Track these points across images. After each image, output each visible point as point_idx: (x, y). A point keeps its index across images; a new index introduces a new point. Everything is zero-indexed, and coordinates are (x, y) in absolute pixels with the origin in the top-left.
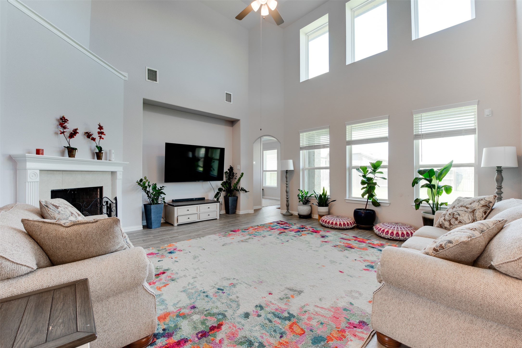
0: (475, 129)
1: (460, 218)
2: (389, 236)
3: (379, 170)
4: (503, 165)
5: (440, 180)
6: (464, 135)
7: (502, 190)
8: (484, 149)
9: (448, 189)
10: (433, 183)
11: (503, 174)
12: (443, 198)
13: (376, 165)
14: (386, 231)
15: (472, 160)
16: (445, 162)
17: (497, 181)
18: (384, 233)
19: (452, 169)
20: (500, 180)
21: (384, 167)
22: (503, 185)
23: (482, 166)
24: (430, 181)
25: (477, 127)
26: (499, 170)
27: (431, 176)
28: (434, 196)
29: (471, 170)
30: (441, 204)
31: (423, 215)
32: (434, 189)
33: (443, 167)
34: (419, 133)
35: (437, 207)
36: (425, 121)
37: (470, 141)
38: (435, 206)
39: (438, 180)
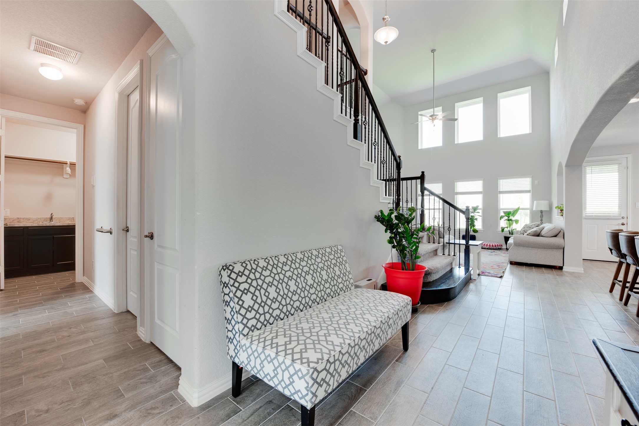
0: (530, 190)
1: (525, 232)
2: (488, 247)
3: (478, 211)
4: (543, 209)
5: (513, 217)
6: (525, 193)
7: (543, 221)
8: (535, 202)
9: (517, 221)
10: (510, 218)
11: (543, 213)
12: (514, 226)
13: (475, 208)
14: (486, 244)
15: (528, 206)
16: (517, 207)
17: (540, 217)
18: (485, 246)
19: (520, 211)
20: (542, 216)
21: (480, 209)
22: (543, 219)
23: (534, 209)
24: (509, 217)
25: (531, 189)
26: (542, 212)
27: (509, 214)
28: (510, 225)
29: (528, 211)
30: (514, 230)
31: (505, 236)
32: (510, 221)
33: (515, 210)
34: (501, 190)
35: (512, 232)
36: (504, 184)
37: (528, 196)
38: (511, 231)
39: (512, 217)
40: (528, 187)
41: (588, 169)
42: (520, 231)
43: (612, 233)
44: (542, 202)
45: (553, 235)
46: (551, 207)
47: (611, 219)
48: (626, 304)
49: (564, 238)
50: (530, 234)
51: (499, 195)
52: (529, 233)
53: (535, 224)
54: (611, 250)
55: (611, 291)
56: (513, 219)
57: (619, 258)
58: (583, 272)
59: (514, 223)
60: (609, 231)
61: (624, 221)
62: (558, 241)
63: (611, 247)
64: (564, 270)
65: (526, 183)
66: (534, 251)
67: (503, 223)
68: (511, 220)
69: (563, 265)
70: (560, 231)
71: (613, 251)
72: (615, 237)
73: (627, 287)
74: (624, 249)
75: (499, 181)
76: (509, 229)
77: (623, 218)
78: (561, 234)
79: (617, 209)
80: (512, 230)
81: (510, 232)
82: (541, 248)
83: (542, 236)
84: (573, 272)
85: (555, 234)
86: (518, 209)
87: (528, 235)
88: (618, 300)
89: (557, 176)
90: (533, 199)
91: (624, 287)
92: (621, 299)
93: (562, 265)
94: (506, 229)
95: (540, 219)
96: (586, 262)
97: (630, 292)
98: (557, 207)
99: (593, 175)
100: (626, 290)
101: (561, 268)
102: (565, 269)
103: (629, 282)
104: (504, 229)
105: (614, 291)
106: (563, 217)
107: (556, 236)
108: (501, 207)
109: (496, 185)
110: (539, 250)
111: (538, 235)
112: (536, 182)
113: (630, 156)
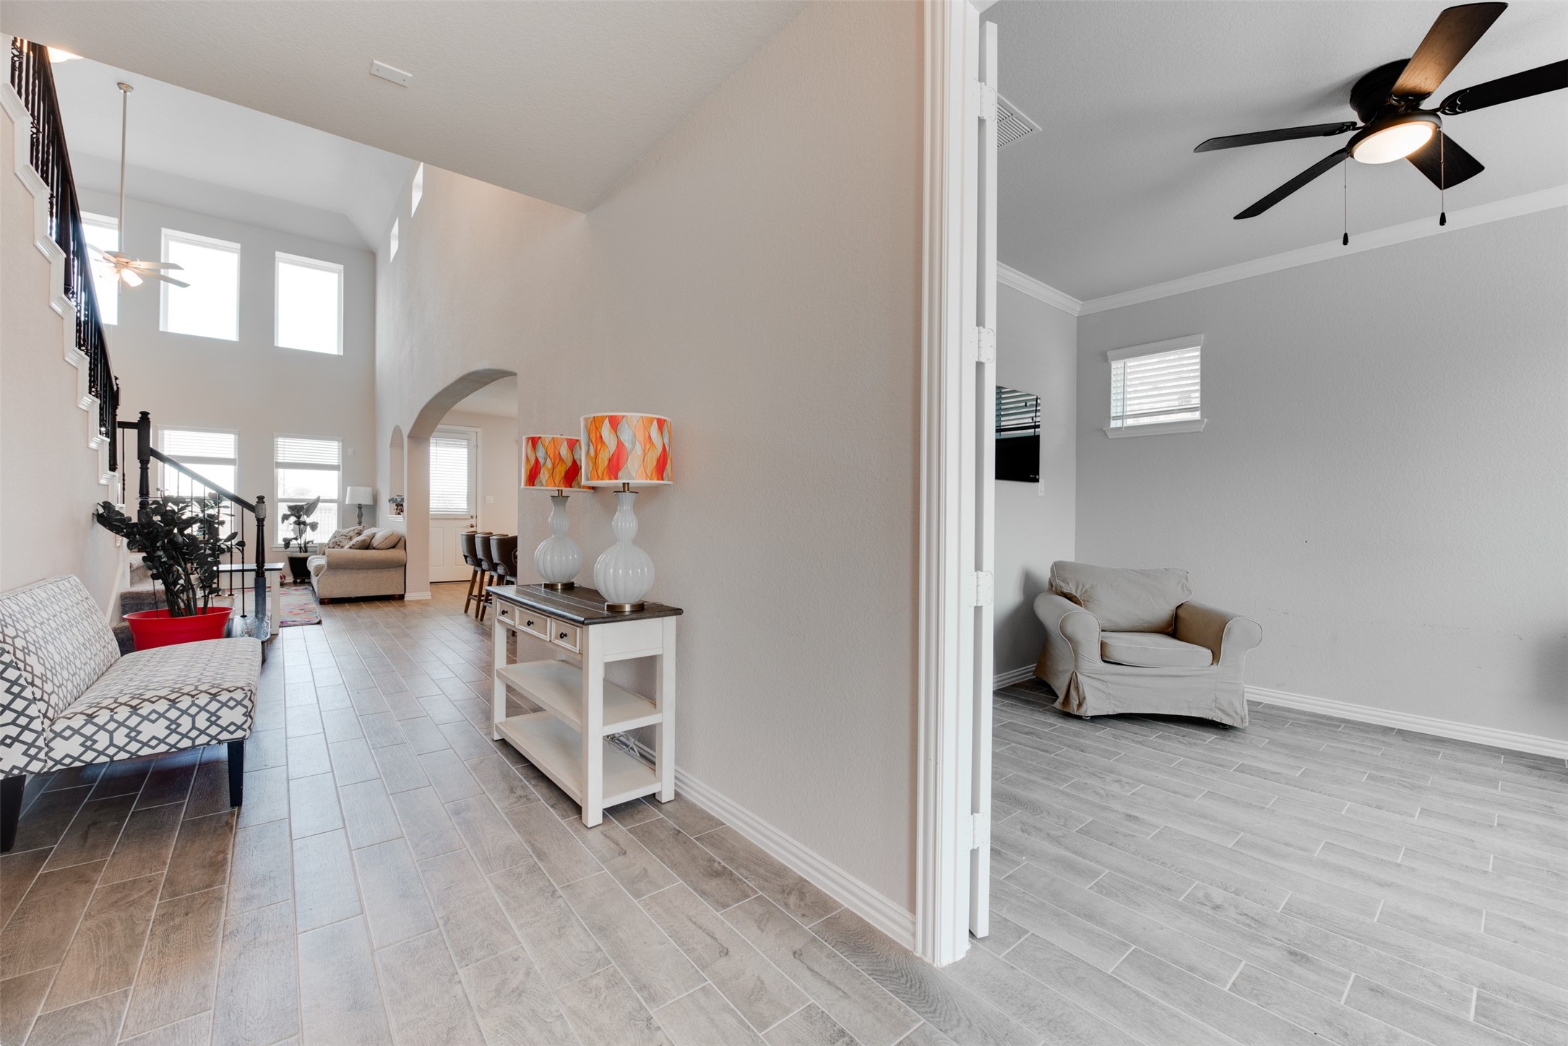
0: (339, 466)
1: (341, 544)
4: (363, 502)
5: (308, 516)
6: (328, 470)
7: (366, 525)
8: (349, 488)
9: (314, 526)
10: (302, 519)
11: (363, 510)
12: (309, 535)
15: (335, 496)
17: (358, 516)
19: (319, 504)
20: (360, 516)
23: (347, 503)
24: (299, 517)
25: (341, 464)
26: (360, 507)
27: (299, 512)
28: (301, 533)
29: (335, 506)
30: (309, 542)
31: (290, 556)
32: (302, 526)
33: (310, 502)
34: (279, 461)
35: (305, 547)
36: (288, 448)
37: (334, 476)
38: (303, 546)
39: (305, 517)
40: (334, 459)
41: (432, 440)
42: (328, 544)
43: (467, 535)
44: (362, 489)
45: (390, 546)
46: (375, 498)
47: (459, 519)
48: (482, 619)
49: (405, 549)
50: (356, 547)
51: (275, 470)
52: (353, 545)
53: (354, 530)
54: (466, 557)
55: (466, 611)
56: (308, 520)
57: (473, 567)
58: (430, 597)
59: (308, 528)
60: (464, 533)
61: (473, 522)
62: (396, 554)
63: (466, 554)
64: (406, 599)
65: (329, 451)
66: (362, 575)
67: (285, 530)
68: (304, 523)
69: (405, 592)
70: (400, 539)
71: (468, 559)
72: (471, 539)
73: (482, 600)
74: (480, 554)
75: (275, 440)
76: (299, 541)
77: (472, 517)
78: (402, 543)
79: (466, 505)
80: (305, 543)
81: (300, 548)
82: (373, 569)
83: (374, 548)
84: (419, 600)
85: (393, 543)
86: (318, 500)
87: (350, 548)
88: (474, 618)
89: (391, 446)
90: (344, 483)
91: (479, 601)
92: (477, 617)
93: (403, 593)
94: (293, 542)
95: (357, 520)
96: (433, 586)
97: (486, 604)
98: (392, 500)
99: (438, 449)
100: (482, 603)
101: (401, 597)
102: (408, 597)
103: (483, 596)
104: (289, 542)
105: (469, 611)
106: (404, 517)
107: (393, 547)
108: (280, 496)
109: (271, 449)
110: (370, 572)
111: (367, 546)
112: (350, 451)
113: (479, 430)
